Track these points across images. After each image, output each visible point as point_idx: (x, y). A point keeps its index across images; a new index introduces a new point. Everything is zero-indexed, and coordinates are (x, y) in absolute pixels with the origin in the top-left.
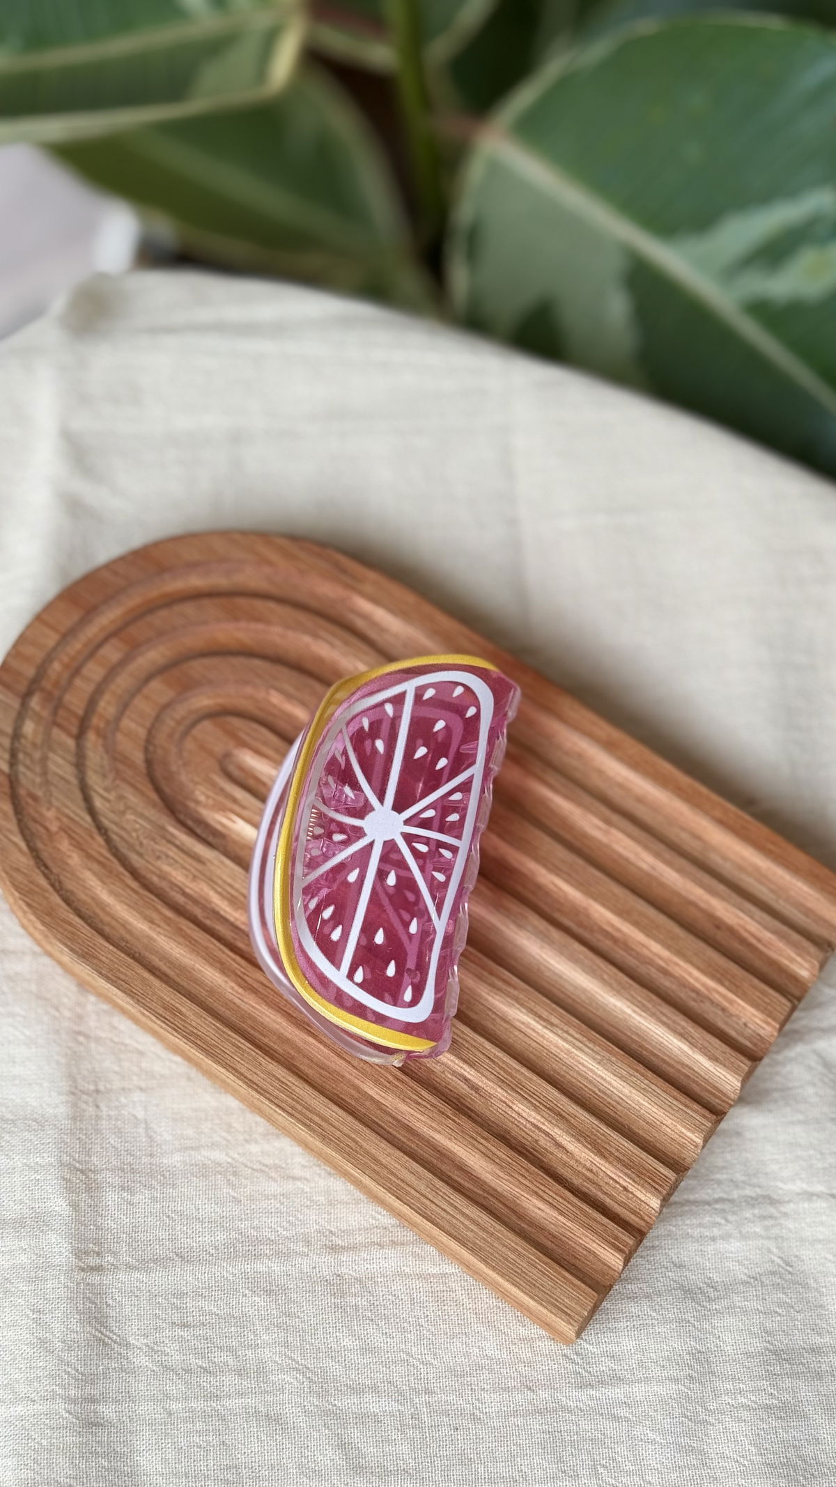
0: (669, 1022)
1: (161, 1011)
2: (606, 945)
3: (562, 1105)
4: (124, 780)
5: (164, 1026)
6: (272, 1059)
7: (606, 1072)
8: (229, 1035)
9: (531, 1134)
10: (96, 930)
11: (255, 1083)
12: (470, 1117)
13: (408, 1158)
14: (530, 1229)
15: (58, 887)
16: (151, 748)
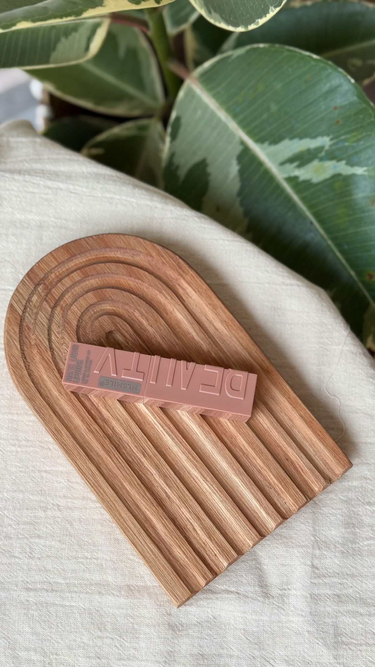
0: (255, 494)
1: (54, 430)
2: (239, 454)
3: (201, 515)
4: (66, 331)
5: (53, 436)
6: (92, 462)
7: (223, 506)
8: (77, 448)
9: (185, 522)
10: (37, 390)
11: (82, 470)
12: (163, 508)
13: (133, 518)
14: (173, 559)
15: (28, 368)
16: (81, 321)
